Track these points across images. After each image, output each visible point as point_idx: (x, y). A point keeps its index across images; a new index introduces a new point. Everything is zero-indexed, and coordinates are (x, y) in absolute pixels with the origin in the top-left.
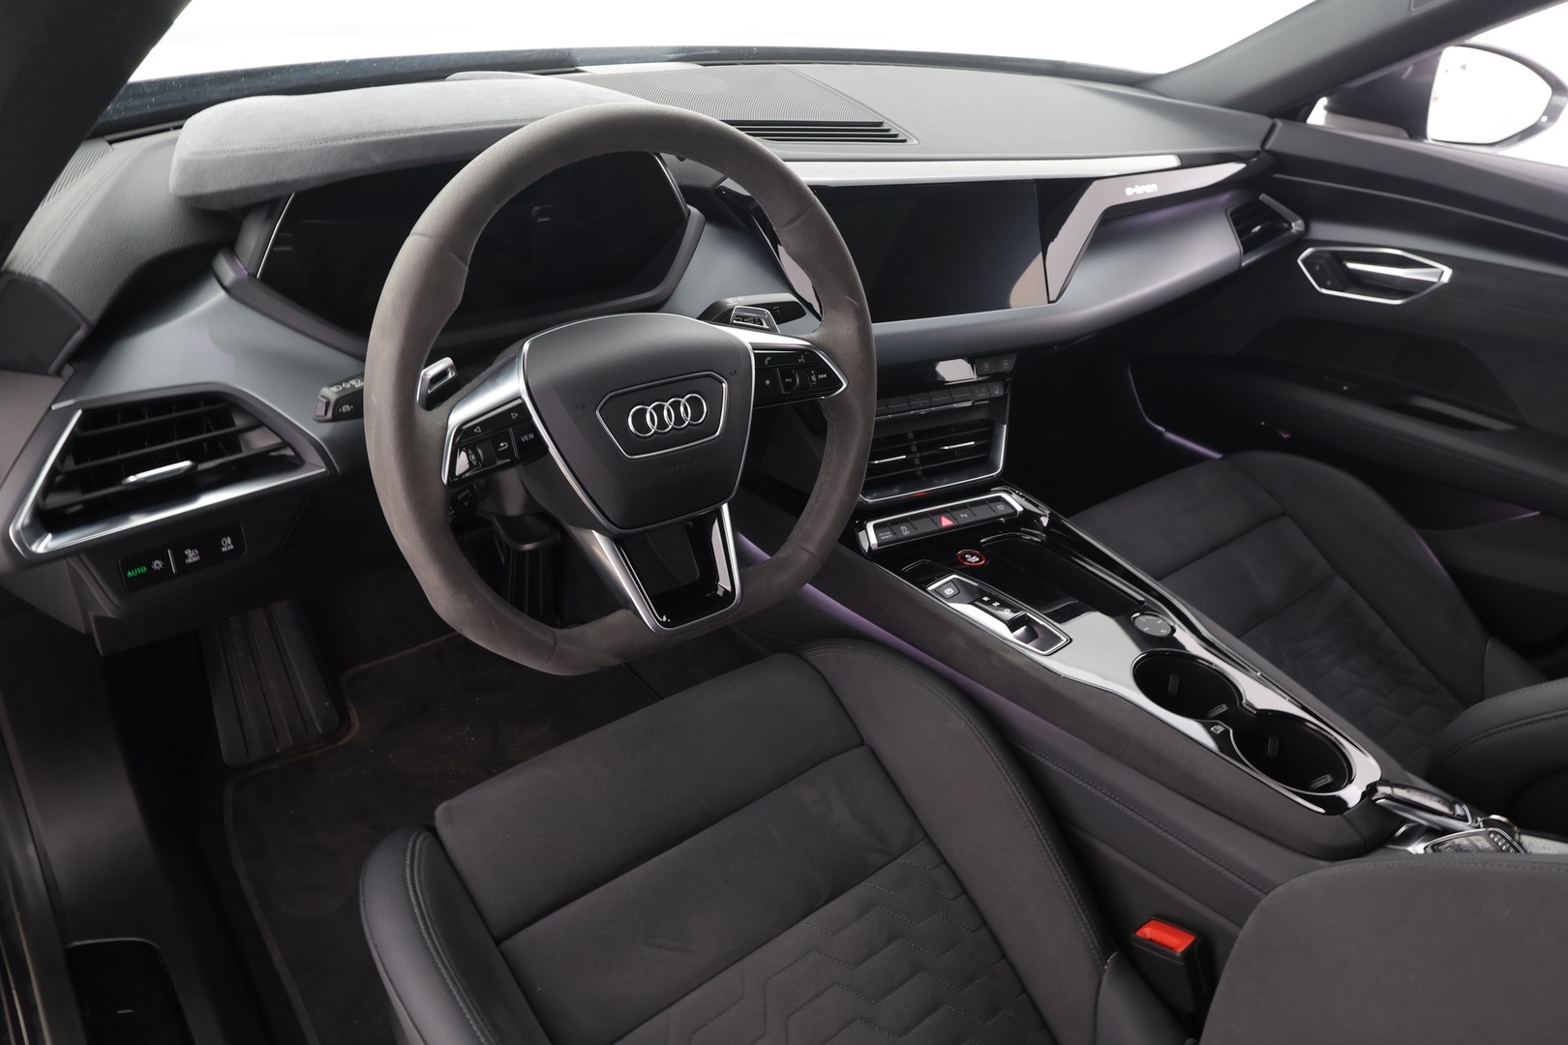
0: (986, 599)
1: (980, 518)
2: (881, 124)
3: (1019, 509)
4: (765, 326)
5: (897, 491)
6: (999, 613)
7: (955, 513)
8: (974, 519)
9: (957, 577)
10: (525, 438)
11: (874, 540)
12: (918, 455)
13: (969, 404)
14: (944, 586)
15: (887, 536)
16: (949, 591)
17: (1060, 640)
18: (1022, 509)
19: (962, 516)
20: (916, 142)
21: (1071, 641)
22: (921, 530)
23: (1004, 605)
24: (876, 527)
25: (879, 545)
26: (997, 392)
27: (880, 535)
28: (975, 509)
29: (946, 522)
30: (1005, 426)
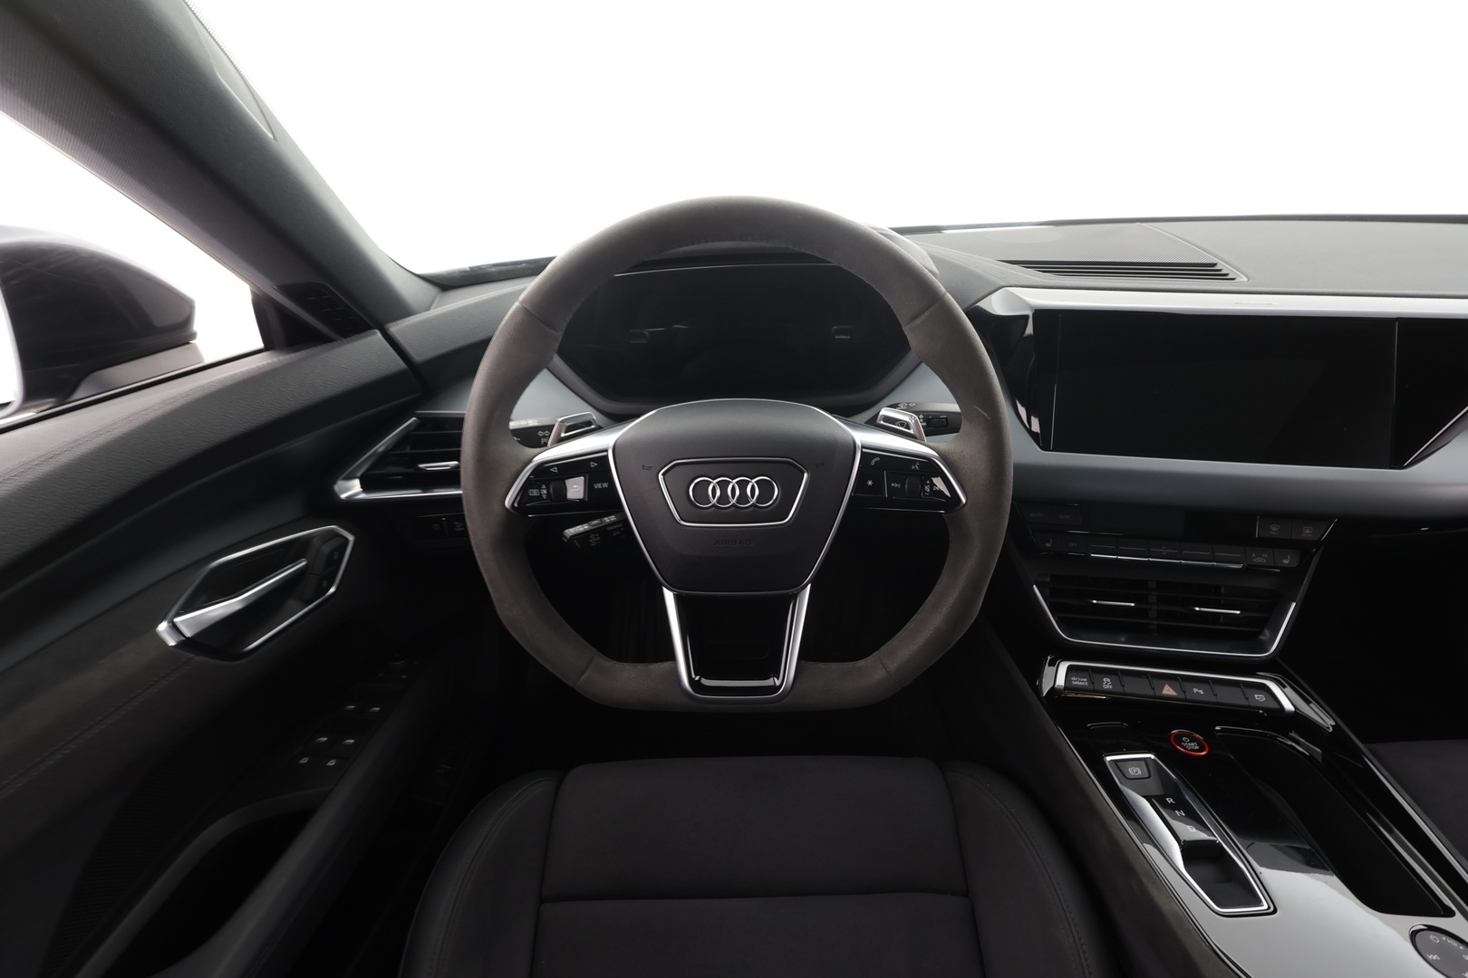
0: (1170, 800)
1: (1220, 700)
2: (1214, 265)
3: (1288, 706)
4: (911, 432)
5: (1123, 639)
6: (1176, 824)
7: (1186, 685)
8: (1211, 698)
9: (1153, 757)
10: (598, 486)
11: (1061, 681)
12: (1155, 607)
13: (1239, 566)
14: (1133, 762)
15: (1081, 682)
16: (1134, 771)
17: (1259, 903)
18: (1293, 709)
19: (1195, 690)
20: (1245, 279)
21: (1275, 911)
22: (1128, 689)
23: (1193, 818)
24: (1070, 669)
25: (1065, 688)
26: (1286, 562)
27: (1074, 678)
28: (1218, 689)
29: (1168, 691)
30: (1294, 604)
